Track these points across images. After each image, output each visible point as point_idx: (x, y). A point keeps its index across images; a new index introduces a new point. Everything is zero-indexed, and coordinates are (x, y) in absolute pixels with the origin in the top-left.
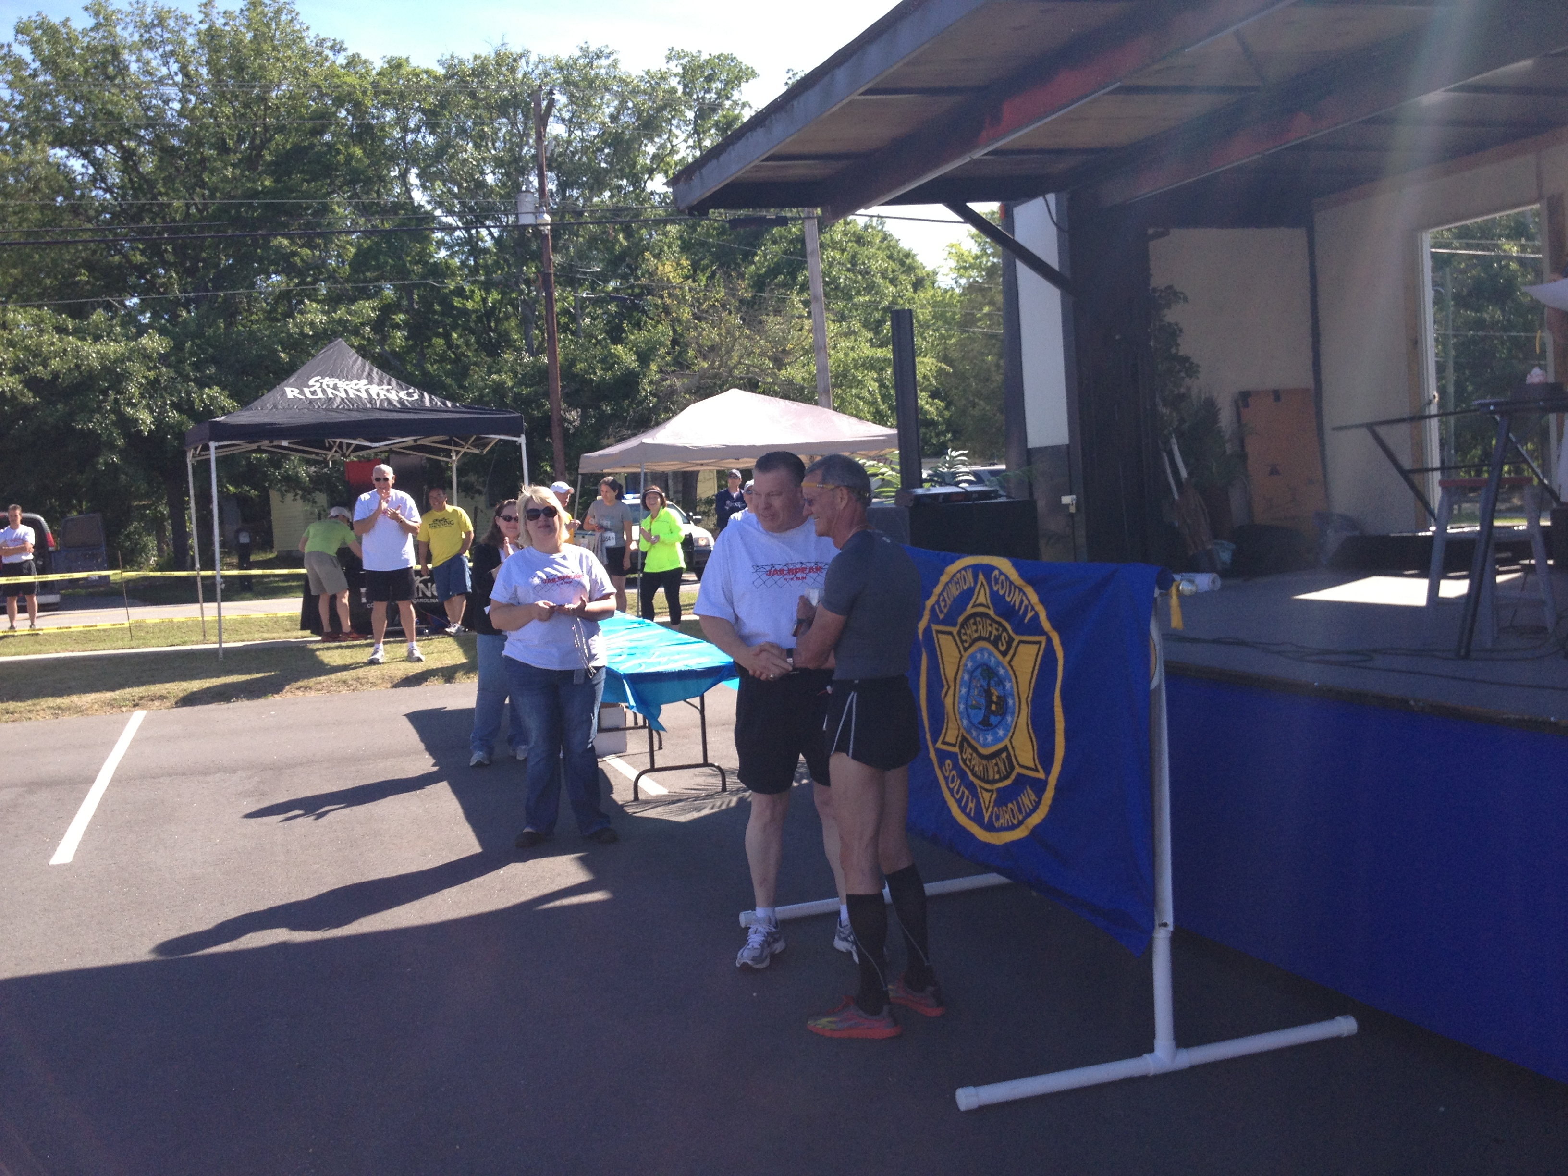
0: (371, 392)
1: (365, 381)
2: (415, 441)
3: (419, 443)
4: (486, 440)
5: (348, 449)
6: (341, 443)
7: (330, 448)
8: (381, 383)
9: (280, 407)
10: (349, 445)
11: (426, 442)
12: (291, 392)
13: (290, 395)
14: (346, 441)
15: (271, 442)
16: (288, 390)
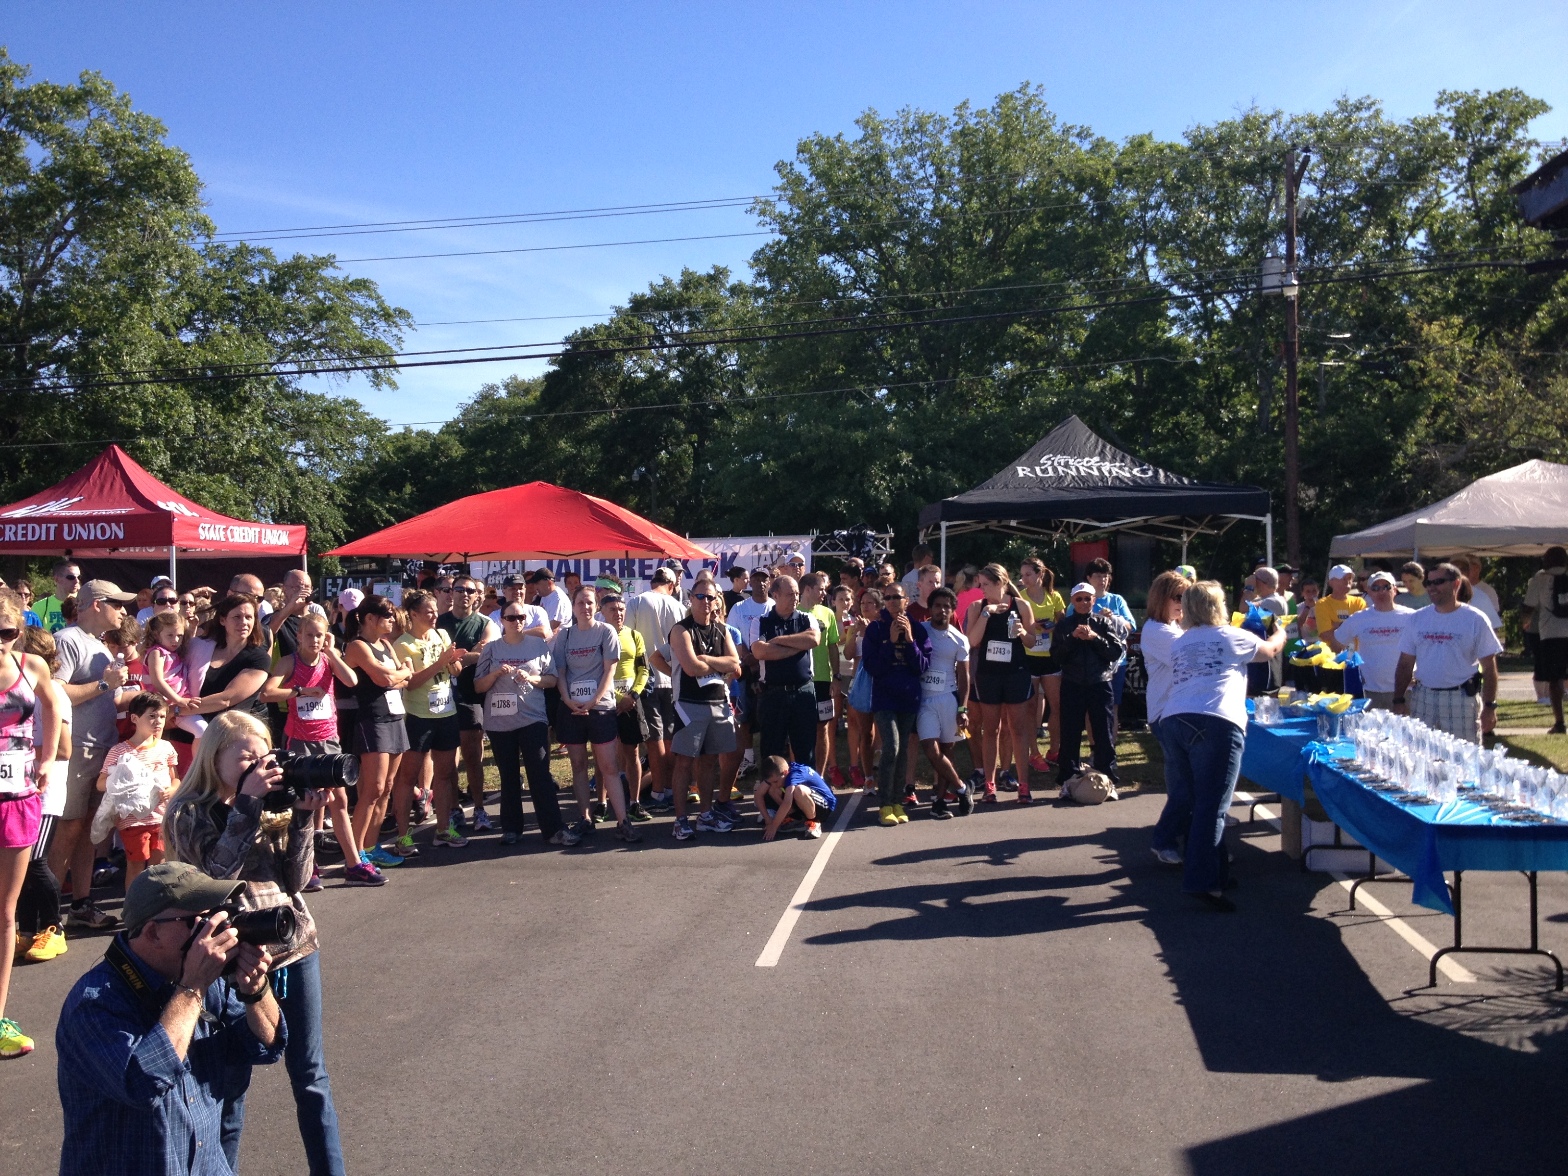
0: (1103, 469)
1: (1097, 459)
2: (1146, 521)
3: (1150, 522)
4: (1225, 521)
5: (1075, 528)
6: (1068, 523)
7: (1056, 529)
8: (1113, 460)
9: (1010, 486)
10: (1076, 525)
11: (1157, 521)
12: (1022, 471)
13: (1021, 474)
14: (1072, 521)
15: (1000, 522)
16: (1019, 469)
